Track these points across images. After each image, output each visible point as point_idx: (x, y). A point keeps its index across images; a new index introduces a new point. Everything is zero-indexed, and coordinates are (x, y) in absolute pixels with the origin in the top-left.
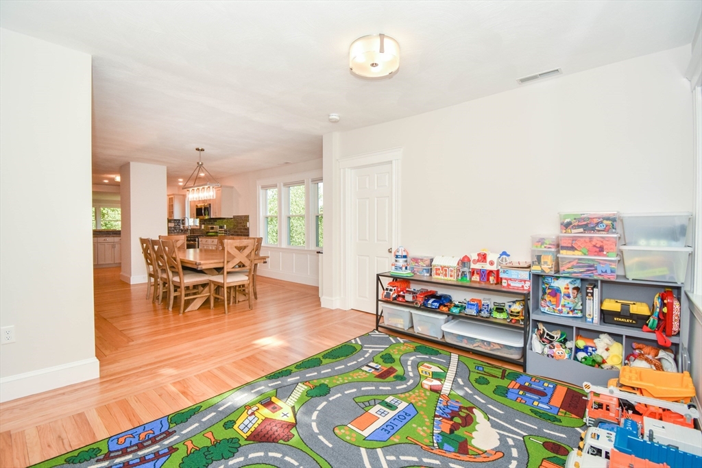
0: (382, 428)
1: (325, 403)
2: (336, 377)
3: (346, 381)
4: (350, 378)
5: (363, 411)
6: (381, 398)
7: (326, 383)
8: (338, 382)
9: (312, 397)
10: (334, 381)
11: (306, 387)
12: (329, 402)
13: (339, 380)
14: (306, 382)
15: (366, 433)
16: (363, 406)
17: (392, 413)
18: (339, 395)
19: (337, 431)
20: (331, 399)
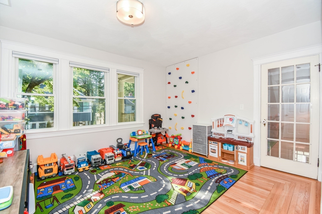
0: (139, 180)
1: (159, 191)
2: (150, 209)
3: (144, 204)
4: (141, 206)
5: (143, 186)
6: (132, 192)
7: (157, 204)
8: (150, 203)
9: (165, 194)
10: (152, 205)
11: (169, 201)
12: (157, 191)
13: (150, 205)
14: (169, 206)
15: (146, 179)
16: (142, 188)
17: (131, 185)
18: (151, 195)
19: (156, 180)
20: (156, 193)
